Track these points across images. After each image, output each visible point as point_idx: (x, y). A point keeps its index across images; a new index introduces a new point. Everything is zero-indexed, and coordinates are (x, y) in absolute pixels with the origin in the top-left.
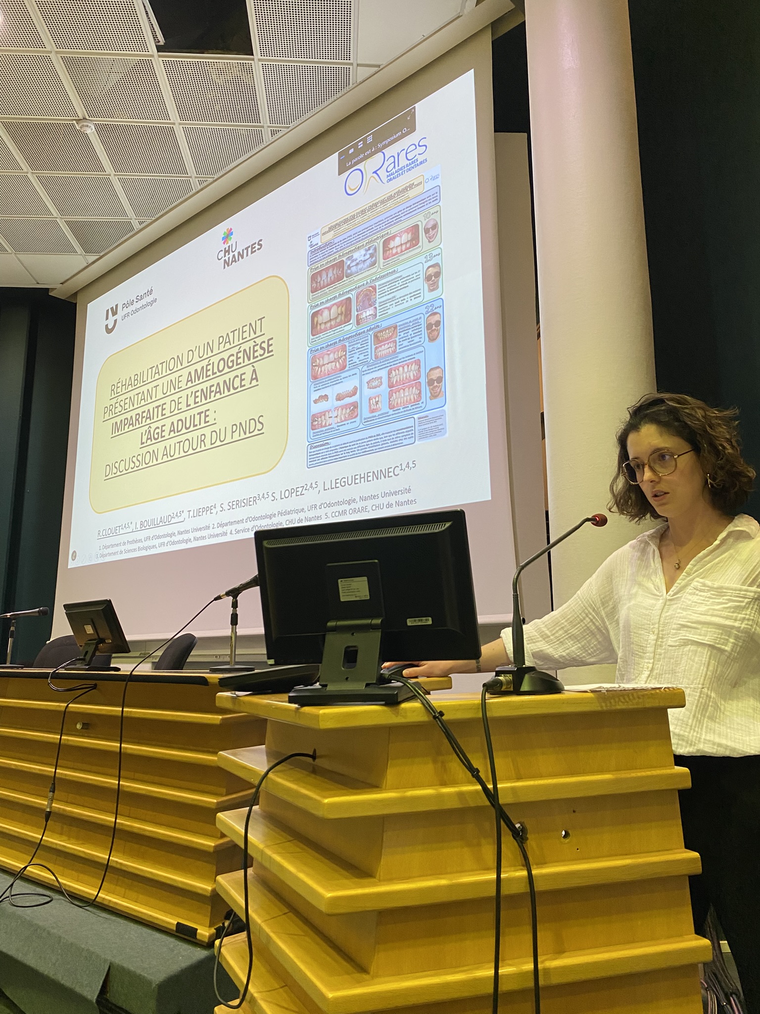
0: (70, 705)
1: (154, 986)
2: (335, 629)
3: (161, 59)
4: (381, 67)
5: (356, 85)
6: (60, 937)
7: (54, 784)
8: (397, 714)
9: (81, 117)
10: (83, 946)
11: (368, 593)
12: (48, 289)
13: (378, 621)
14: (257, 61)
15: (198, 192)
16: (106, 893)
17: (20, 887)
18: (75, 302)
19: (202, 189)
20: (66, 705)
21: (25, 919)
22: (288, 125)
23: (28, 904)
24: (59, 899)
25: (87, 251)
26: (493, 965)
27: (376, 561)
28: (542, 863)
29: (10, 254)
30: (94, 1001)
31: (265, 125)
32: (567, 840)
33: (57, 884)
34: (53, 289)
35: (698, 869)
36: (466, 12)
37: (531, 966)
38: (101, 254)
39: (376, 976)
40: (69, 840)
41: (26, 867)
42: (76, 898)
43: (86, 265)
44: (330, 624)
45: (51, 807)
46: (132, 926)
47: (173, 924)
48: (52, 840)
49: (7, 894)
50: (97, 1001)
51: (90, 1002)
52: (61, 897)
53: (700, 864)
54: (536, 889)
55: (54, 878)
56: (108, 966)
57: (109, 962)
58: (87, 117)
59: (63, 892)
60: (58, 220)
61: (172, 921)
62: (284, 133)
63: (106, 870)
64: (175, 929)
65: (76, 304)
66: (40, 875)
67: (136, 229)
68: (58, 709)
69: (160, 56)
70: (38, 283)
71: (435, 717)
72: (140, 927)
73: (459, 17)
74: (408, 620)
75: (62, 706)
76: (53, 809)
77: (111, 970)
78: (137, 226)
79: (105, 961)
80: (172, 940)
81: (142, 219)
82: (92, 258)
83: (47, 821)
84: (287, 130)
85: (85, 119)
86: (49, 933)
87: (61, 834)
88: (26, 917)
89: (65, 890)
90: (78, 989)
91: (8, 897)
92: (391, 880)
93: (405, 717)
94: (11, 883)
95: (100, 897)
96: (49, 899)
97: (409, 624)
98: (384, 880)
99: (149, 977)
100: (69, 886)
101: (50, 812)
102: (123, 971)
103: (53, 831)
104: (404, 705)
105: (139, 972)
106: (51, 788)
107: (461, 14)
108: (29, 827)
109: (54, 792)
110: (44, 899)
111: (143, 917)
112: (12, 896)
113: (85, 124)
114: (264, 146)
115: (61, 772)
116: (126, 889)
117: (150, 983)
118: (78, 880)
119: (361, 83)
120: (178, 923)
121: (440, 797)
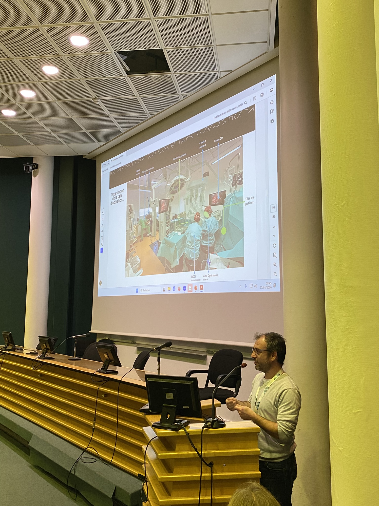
0: (100, 388)
1: (130, 494)
2: (165, 406)
3: (129, 77)
4: (232, 71)
5: (220, 78)
6: (99, 475)
7: (95, 418)
8: (178, 433)
9: (94, 98)
10: (107, 479)
11: (173, 398)
12: (82, 156)
13: (176, 406)
14: (173, 75)
15: (151, 118)
16: (114, 460)
17: (85, 455)
18: (95, 160)
19: (152, 117)
20: (98, 387)
21: (87, 468)
22: (191, 93)
23: (88, 462)
24: (98, 461)
25: (100, 141)
26: (199, 496)
27: (175, 389)
28: (216, 472)
29: (64, 144)
30: (111, 498)
31: (180, 94)
32: (225, 467)
33: (98, 455)
34: (85, 156)
35: (260, 476)
36: (269, 51)
37: (210, 498)
38: (107, 142)
39: (172, 497)
40: (102, 438)
41: (87, 448)
42: (104, 460)
43: (100, 146)
44: (163, 405)
45: (94, 426)
46: (124, 473)
47: (137, 474)
48: (95, 438)
49: (81, 457)
50: (112, 498)
51: (109, 498)
52: (99, 460)
53: (261, 475)
54: (213, 479)
55: (96, 452)
56: (115, 487)
57: (115, 485)
58: (97, 98)
59: (99, 458)
60: (86, 132)
61: (137, 473)
62: (189, 96)
63: (114, 452)
64: (138, 475)
65: (96, 160)
66: (92, 451)
67: (122, 133)
68: (95, 388)
69: (128, 76)
70: (77, 154)
71: (187, 435)
72: (126, 474)
73: (266, 53)
74: (183, 406)
75: (97, 388)
76: (96, 427)
77: (116, 488)
78: (122, 131)
79: (114, 485)
80: (137, 479)
81: (125, 129)
82: (102, 144)
83: (93, 431)
84: (190, 95)
85: (96, 98)
86: (96, 473)
87: (99, 436)
88: (88, 467)
89: (101, 457)
90: (106, 494)
91: (81, 459)
92: (176, 474)
93: (180, 434)
94: (82, 453)
95: (113, 461)
96: (95, 460)
97: (183, 407)
98: (174, 474)
99: (128, 492)
100: (102, 456)
101: (94, 428)
102: (120, 489)
103: (96, 434)
104: (179, 431)
105: (125, 489)
106: (94, 419)
107: (267, 52)
108: (87, 432)
109: (95, 421)
110: (93, 460)
111: (128, 470)
112: (82, 458)
113: (96, 100)
114: (179, 101)
115: (98, 413)
116: (122, 459)
117: (128, 493)
118: (105, 454)
119: (223, 77)
120: (139, 474)
121: (189, 454)
